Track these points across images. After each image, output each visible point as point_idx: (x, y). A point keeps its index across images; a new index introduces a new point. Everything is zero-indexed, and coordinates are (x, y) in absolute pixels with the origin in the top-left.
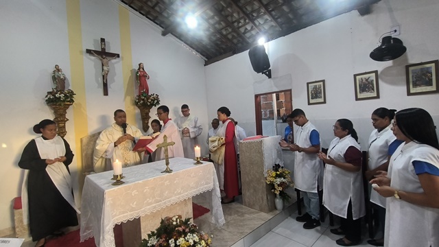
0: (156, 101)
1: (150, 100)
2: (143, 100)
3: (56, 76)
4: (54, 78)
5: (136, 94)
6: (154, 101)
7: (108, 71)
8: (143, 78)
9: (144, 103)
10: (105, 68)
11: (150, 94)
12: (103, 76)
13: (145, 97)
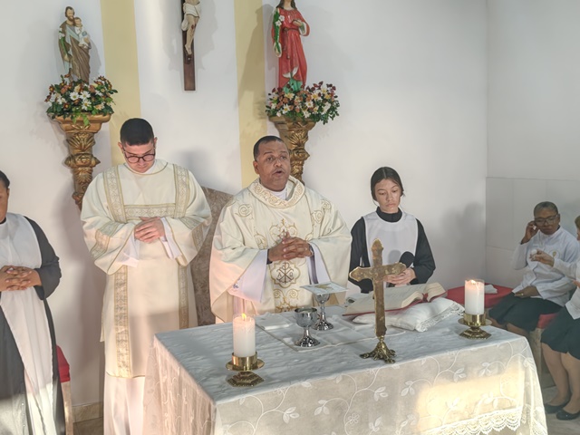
2: (291, 103)
3: (68, 40)
4: (64, 46)
5: (270, 82)
6: (321, 105)
7: (197, 18)
8: (291, 35)
10: (189, 9)
12: (185, 33)
13: (296, 93)
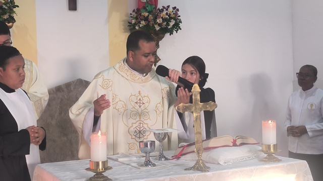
0: (172, 23)
1: (159, 21)
2: (146, 19)
6: (167, 21)
9: (147, 26)
11: (160, 6)
13: (150, 12)
